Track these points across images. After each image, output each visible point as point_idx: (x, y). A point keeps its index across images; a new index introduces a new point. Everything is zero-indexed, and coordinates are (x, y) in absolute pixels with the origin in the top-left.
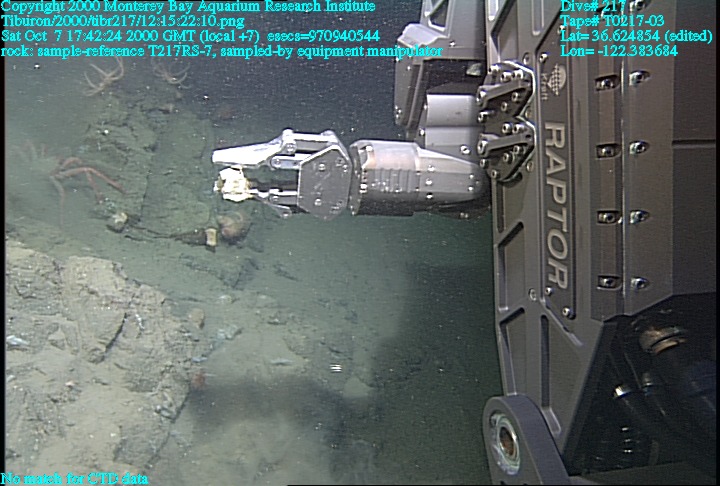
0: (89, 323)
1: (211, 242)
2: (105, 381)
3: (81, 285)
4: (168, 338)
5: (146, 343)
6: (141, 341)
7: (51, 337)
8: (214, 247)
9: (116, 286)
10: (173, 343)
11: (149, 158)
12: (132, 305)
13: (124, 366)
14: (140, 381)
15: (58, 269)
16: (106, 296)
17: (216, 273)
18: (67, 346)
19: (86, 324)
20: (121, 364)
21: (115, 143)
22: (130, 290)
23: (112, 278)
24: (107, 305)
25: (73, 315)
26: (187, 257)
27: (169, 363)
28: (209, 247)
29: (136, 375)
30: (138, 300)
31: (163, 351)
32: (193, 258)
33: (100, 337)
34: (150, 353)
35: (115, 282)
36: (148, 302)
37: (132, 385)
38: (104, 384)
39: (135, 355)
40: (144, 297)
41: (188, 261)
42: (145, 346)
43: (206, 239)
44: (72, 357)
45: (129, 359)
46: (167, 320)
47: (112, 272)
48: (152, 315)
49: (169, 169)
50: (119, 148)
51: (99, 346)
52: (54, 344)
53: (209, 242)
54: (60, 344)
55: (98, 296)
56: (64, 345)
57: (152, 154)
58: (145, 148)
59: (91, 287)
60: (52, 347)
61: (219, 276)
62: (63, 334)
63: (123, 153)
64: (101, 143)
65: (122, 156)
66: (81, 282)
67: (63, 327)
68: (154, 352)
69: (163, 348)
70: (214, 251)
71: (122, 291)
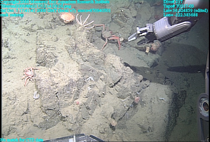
0: (111, 75)
1: (147, 51)
2: (112, 93)
3: (111, 63)
4: (132, 85)
5: (125, 85)
6: (124, 85)
7: (100, 77)
8: (148, 53)
9: (120, 66)
10: (133, 87)
11: (134, 20)
12: (124, 73)
13: (118, 91)
14: (121, 96)
15: (105, 57)
16: (117, 69)
17: (146, 62)
18: (104, 81)
19: (110, 75)
20: (117, 90)
21: (124, 15)
22: (124, 68)
23: (120, 63)
24: (117, 72)
25: (107, 72)
26: (139, 55)
27: (130, 93)
28: (146, 53)
29: (121, 94)
30: (126, 72)
31: (130, 89)
32: (140, 56)
33: (113, 81)
34: (126, 89)
35: (120, 65)
36: (128, 72)
37: (118, 96)
38: (111, 94)
39: (122, 88)
40: (127, 71)
41: (139, 56)
42: (125, 86)
43: (146, 50)
44: (105, 84)
45: (120, 89)
46: (132, 79)
47: (120, 61)
48: (129, 77)
49: (139, 24)
50: (125, 16)
51: (112, 83)
52: (101, 79)
53: (146, 51)
54: (102, 80)
55: (115, 68)
56: (103, 80)
57: (135, 19)
58: (133, 17)
59: (113, 65)
60: (100, 80)
61: (147, 63)
62: (103, 77)
63: (126, 18)
64: (120, 14)
65: (126, 19)
66: (111, 62)
67: (104, 75)
68: (127, 89)
69: (130, 88)
70: (147, 55)
71: (122, 68)
